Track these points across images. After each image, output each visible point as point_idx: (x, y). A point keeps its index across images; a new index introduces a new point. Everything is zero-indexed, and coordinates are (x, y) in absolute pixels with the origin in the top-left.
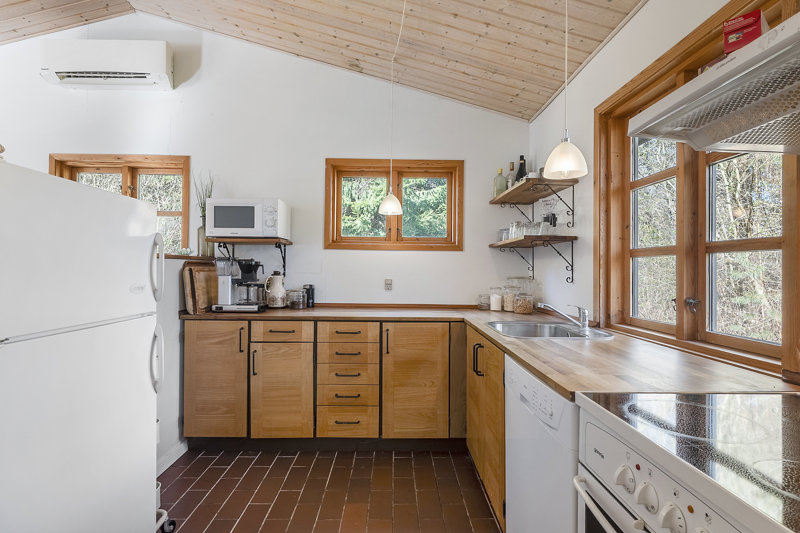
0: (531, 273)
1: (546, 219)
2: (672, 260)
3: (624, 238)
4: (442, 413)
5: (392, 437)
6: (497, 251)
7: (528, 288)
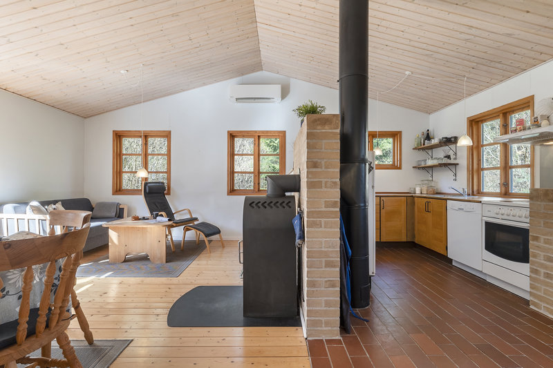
0: (431, 179)
1: (445, 157)
2: (498, 172)
3: (479, 164)
4: (404, 231)
5: (385, 241)
6: (417, 170)
7: (433, 184)
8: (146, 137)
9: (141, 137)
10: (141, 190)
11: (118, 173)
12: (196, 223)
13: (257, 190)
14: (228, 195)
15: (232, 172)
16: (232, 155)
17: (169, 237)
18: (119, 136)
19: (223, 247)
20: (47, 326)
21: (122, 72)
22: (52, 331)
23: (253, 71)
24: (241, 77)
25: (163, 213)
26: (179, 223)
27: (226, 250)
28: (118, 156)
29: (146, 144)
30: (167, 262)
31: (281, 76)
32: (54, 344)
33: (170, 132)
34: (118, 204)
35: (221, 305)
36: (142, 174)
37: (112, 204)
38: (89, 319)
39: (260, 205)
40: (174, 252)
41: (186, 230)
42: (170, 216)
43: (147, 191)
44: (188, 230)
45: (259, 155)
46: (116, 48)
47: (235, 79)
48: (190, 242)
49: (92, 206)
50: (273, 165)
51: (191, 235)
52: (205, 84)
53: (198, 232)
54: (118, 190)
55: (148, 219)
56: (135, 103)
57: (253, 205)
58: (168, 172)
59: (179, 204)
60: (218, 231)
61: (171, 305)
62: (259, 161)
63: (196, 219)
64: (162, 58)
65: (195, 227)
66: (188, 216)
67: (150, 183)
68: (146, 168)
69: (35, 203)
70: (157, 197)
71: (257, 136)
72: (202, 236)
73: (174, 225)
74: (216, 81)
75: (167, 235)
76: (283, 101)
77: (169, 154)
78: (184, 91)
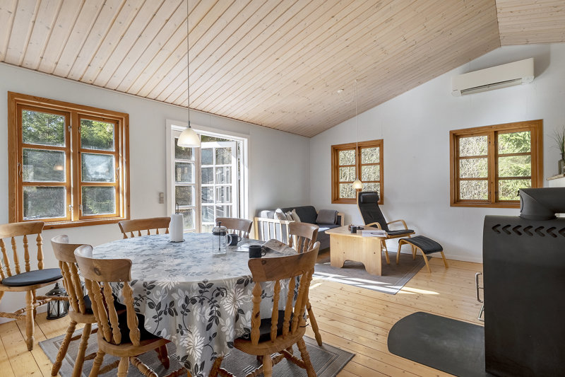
8: (359, 148)
9: (355, 148)
10: (356, 199)
11: (336, 183)
12: (412, 236)
13: (493, 200)
14: (451, 206)
15: (456, 179)
16: (456, 158)
17: (384, 250)
18: (336, 150)
19: (447, 267)
20: (290, 330)
21: (339, 91)
22: (293, 335)
23: (486, 51)
24: (468, 64)
25: (377, 224)
26: (393, 235)
27: (451, 272)
28: (336, 167)
29: (360, 155)
30: (382, 275)
31: (532, 46)
32: (295, 347)
33: (383, 140)
34: (336, 212)
35: (450, 344)
36: (358, 185)
37: (332, 212)
38: (317, 319)
39: (510, 229)
40: (389, 264)
41: (402, 243)
42: (384, 226)
43: (362, 201)
44: (404, 243)
45: (496, 156)
46: (334, 72)
47: (457, 69)
48: (405, 255)
49: (316, 212)
50: (515, 165)
51: (407, 249)
52: (420, 83)
53: (415, 247)
54: (336, 199)
55: (363, 229)
56: (349, 118)
57: (498, 228)
58: (381, 182)
59: (394, 215)
60: (440, 249)
61: (390, 327)
62: (496, 163)
63: (412, 232)
64: (375, 68)
65: (411, 241)
66: (403, 228)
67: (364, 193)
68: (360, 179)
69: (279, 211)
70: (371, 206)
71: (494, 133)
72: (420, 251)
73: (389, 236)
74: (434, 77)
75: (382, 248)
76: (537, 78)
77: (381, 163)
78: (396, 96)
